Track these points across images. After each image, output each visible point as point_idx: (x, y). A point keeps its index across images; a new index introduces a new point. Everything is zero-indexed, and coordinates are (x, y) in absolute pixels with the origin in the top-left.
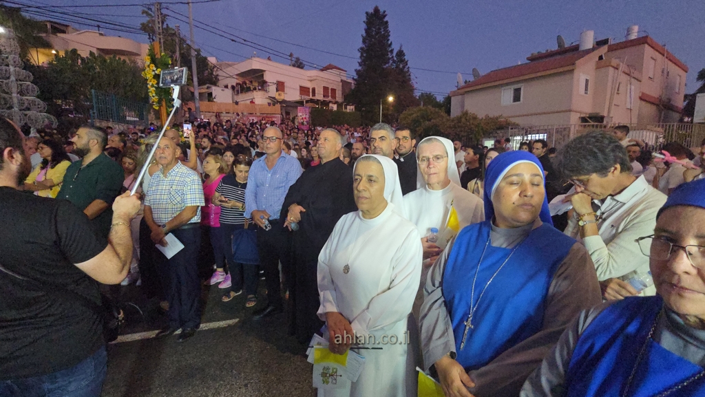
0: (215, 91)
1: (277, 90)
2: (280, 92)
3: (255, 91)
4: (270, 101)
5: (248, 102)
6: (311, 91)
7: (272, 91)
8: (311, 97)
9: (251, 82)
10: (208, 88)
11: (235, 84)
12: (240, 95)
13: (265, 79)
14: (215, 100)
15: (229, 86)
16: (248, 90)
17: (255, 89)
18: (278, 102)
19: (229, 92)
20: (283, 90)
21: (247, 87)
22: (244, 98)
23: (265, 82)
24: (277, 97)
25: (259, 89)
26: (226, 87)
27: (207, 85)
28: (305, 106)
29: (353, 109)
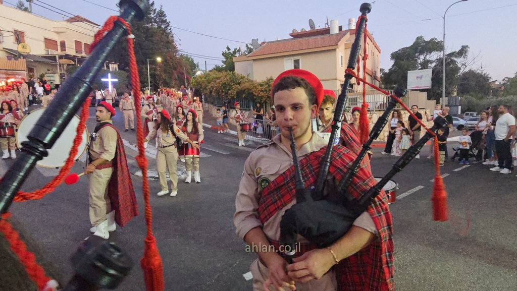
1: (19, 41)
7: (9, 42)
8: (60, 52)
20: (24, 42)
24: (20, 50)
28: (58, 62)
29: (115, 68)
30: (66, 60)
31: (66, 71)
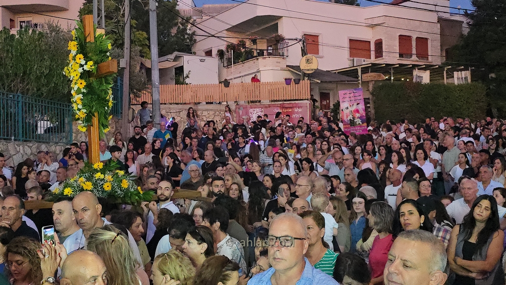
0: (189, 62)
1: (304, 53)
2: (309, 56)
3: (260, 59)
4: (288, 75)
5: (248, 79)
6: (373, 47)
7: (294, 55)
8: (373, 60)
9: (254, 41)
10: (176, 59)
11: (224, 48)
12: (233, 68)
13: (280, 32)
14: (187, 81)
15: (214, 52)
16: (249, 56)
17: (261, 53)
18: (305, 75)
19: (213, 62)
20: (316, 52)
21: (246, 52)
22: (240, 73)
23: (280, 39)
24: (304, 66)
25: (269, 54)
26: (209, 53)
27: (176, 53)
28: (360, 78)
29: (466, 78)
30: (373, 74)
31: (372, 94)
